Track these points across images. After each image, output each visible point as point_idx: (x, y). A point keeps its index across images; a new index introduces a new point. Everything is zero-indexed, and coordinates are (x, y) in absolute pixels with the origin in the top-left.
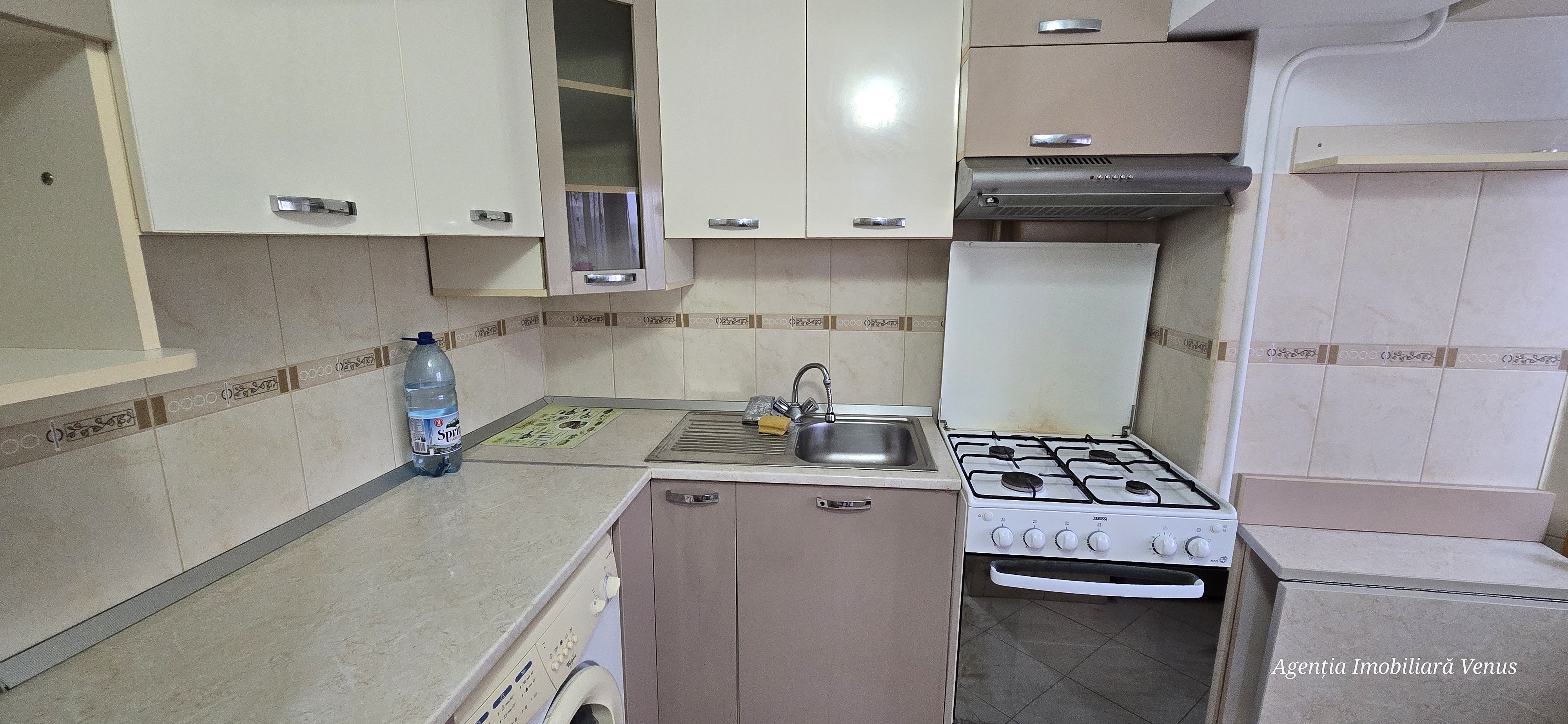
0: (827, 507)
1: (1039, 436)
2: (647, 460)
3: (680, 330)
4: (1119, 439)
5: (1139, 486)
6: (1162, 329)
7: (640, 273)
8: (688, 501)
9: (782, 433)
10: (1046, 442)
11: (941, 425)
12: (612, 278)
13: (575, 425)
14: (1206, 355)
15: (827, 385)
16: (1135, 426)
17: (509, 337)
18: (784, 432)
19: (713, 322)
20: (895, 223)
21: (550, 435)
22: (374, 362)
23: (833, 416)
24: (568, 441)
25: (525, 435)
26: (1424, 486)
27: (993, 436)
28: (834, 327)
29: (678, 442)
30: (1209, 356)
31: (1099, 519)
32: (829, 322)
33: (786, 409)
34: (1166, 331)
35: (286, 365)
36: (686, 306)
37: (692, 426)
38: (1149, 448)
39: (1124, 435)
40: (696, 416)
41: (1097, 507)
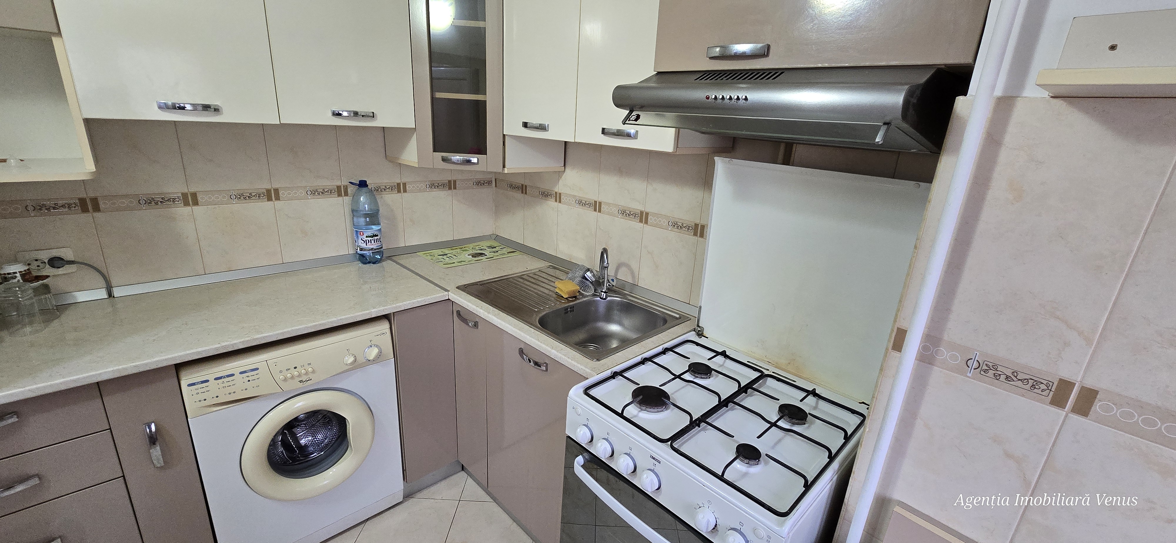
2: (458, 287)
3: (556, 204)
7: (482, 158)
11: (696, 329)
13: (478, 255)
17: (458, 191)
19: (574, 202)
22: (336, 193)
27: (724, 355)
28: (646, 222)
31: (654, 459)
32: (643, 217)
33: (593, 280)
35: (272, 187)
36: (560, 188)
37: (531, 275)
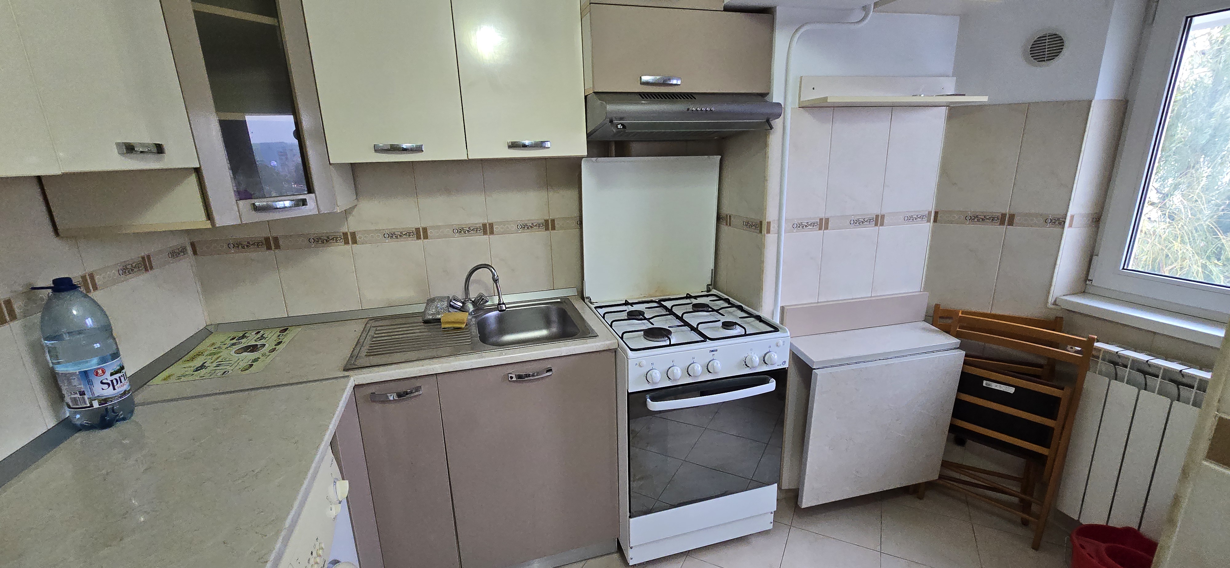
0: (515, 379)
1: (657, 299)
2: (346, 370)
3: (348, 247)
4: (706, 293)
5: (730, 325)
6: (727, 215)
7: (309, 198)
8: (391, 398)
9: (463, 326)
10: (662, 303)
11: (586, 300)
12: (280, 204)
13: (253, 348)
14: (758, 231)
15: (496, 281)
16: (714, 284)
17: (156, 271)
18: (465, 325)
19: (381, 236)
20: (540, 145)
21: (228, 362)
23: (504, 306)
24: (251, 365)
25: (198, 367)
26: (874, 298)
27: (627, 303)
28: (492, 233)
29: (369, 348)
30: (761, 232)
31: (713, 351)
32: (487, 229)
33: (461, 305)
34: (729, 216)
36: (351, 225)
37: (377, 332)
38: (727, 297)
39: (708, 291)
40: (377, 322)
41: (709, 343)
